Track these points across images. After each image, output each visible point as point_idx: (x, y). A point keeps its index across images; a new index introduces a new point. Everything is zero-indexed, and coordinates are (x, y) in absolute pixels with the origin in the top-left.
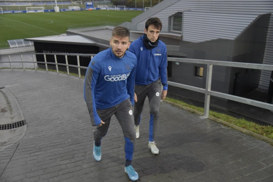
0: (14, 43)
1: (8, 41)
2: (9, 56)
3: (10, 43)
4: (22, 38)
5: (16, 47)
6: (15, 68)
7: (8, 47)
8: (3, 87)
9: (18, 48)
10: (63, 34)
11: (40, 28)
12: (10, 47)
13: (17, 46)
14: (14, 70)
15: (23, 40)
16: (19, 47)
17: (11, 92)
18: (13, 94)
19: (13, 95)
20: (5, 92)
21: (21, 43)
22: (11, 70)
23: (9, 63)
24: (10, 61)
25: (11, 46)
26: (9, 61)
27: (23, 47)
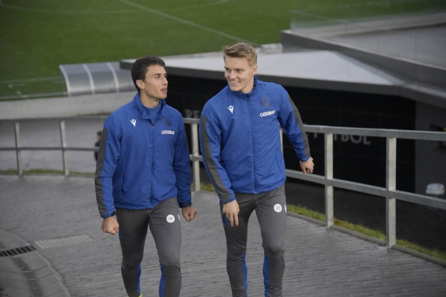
0: (82, 78)
1: (62, 68)
2: (63, 125)
3: (66, 77)
4: (112, 59)
5: (89, 93)
6: (77, 174)
7: (58, 90)
8: (28, 244)
9: (94, 96)
10: (266, 46)
11: (179, 20)
12: (66, 90)
13: (93, 87)
14: (73, 179)
15: (117, 64)
16: (98, 92)
17: (57, 270)
18: (63, 275)
19: (64, 282)
20: (33, 267)
21: (108, 76)
22: (62, 178)
23: (60, 152)
24: (65, 145)
25: (70, 89)
26: (58, 145)
27: (112, 91)
